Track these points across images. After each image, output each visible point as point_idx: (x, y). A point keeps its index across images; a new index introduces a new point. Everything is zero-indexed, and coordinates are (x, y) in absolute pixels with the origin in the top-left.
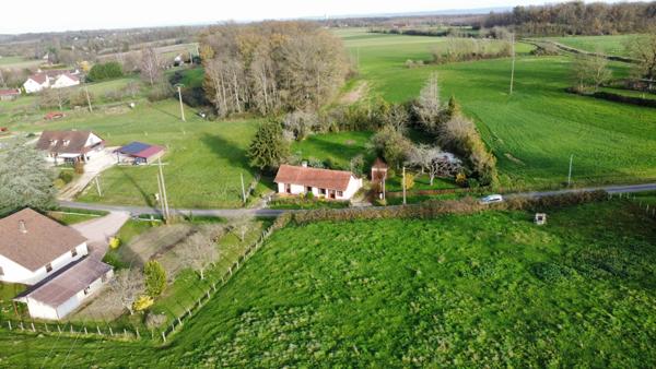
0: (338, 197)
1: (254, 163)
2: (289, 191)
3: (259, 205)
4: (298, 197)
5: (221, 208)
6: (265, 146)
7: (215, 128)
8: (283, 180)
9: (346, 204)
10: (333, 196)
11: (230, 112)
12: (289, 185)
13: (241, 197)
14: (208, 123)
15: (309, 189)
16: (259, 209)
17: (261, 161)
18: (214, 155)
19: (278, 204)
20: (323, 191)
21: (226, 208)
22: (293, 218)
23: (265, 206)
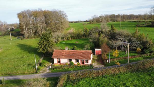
0: (85, 63)
1: (40, 51)
2: (59, 62)
3: (45, 71)
4: (65, 65)
5: (24, 74)
6: (45, 43)
7: (23, 42)
8: (56, 57)
9: (91, 66)
10: (83, 63)
11: (29, 36)
12: (59, 59)
13: (34, 67)
14: (21, 40)
15: (70, 60)
16: (45, 73)
17: (43, 49)
18: (22, 51)
19: (55, 70)
20: (78, 61)
21: (27, 74)
22: (68, 77)
23: (48, 71)
